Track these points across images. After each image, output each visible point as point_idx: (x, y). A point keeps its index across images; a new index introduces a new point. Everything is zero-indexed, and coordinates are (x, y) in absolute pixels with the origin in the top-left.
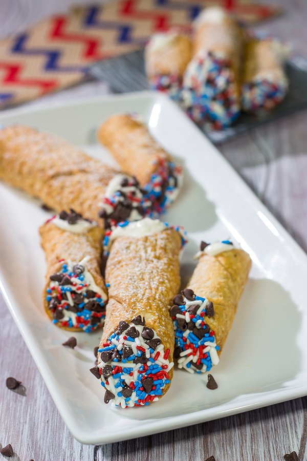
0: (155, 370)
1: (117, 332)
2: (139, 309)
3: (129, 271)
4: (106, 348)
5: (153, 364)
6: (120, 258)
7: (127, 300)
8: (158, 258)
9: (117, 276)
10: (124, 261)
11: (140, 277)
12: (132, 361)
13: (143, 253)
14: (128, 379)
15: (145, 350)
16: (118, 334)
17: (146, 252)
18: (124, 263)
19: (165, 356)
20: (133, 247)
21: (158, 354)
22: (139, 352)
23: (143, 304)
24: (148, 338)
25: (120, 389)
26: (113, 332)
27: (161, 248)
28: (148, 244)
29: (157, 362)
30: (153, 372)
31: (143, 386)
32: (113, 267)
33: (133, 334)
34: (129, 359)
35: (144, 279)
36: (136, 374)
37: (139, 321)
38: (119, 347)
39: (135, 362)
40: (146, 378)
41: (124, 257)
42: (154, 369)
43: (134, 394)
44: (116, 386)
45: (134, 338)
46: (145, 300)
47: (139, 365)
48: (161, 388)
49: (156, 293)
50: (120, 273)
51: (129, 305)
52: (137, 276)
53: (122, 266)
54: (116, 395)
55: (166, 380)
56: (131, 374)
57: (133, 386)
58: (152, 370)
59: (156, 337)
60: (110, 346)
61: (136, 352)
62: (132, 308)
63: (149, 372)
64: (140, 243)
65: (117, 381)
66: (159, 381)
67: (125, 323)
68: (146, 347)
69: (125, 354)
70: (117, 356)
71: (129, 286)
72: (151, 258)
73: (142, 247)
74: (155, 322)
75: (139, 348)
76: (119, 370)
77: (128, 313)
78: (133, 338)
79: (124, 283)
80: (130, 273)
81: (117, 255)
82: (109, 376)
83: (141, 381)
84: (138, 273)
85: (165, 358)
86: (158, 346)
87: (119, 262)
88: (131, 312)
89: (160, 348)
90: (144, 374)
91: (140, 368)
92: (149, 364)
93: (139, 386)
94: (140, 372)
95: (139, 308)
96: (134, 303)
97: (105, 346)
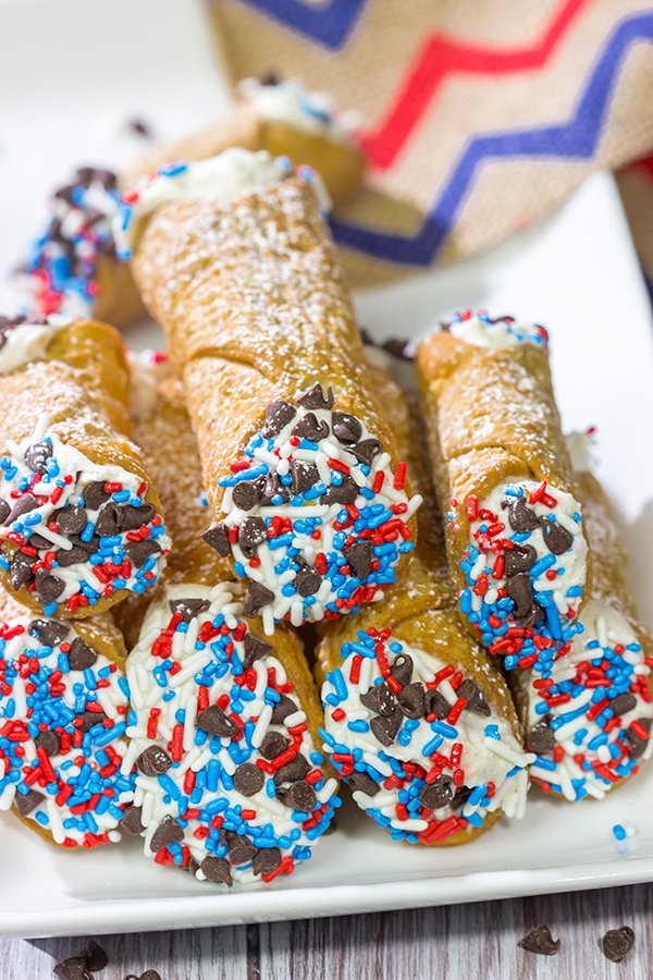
0: (377, 519)
1: (264, 431)
2: (305, 372)
3: (240, 282)
4: (240, 473)
5: (370, 503)
6: (204, 254)
7: (269, 352)
8: (299, 247)
9: (213, 297)
10: (218, 259)
11: (275, 294)
12: (318, 500)
13: (256, 238)
14: (309, 548)
15: (348, 468)
16: (270, 436)
17: (264, 234)
18: (218, 265)
19: (396, 480)
20: (225, 223)
21: (380, 477)
22: (336, 473)
24: (351, 437)
25: (290, 574)
26: (252, 434)
27: (298, 223)
28: (263, 212)
29: (378, 499)
30: (373, 523)
31: (348, 563)
32: (187, 278)
33: (310, 433)
34: (310, 494)
35: (284, 301)
36: (328, 533)
37: (318, 399)
38: (282, 467)
39: (326, 500)
40: (355, 540)
41: (213, 248)
42: (372, 515)
43: (326, 584)
44: (279, 570)
45: (315, 442)
46: (310, 351)
47: (337, 508)
48: (392, 564)
49: (328, 331)
51: (278, 362)
52: (267, 294)
53: (217, 273)
54: (278, 593)
55: (401, 545)
56: (317, 535)
57: (323, 564)
58: (367, 520)
59: (366, 436)
60: (252, 469)
61: (327, 476)
62: (287, 371)
63: (359, 525)
64: (243, 211)
65: (281, 554)
66: (387, 547)
67: (287, 405)
68: (351, 460)
69: (301, 483)
70: (280, 490)
71: (258, 318)
72: (282, 248)
73: (251, 222)
74: (352, 401)
75: (335, 464)
76: (282, 526)
77: (279, 384)
78: (312, 441)
79: (242, 313)
80: (246, 286)
81: (194, 248)
82: (261, 543)
83: (343, 550)
84: (268, 287)
85: (398, 487)
86: (376, 458)
87: (205, 263)
88: (287, 381)
89: (382, 462)
90: (348, 531)
91: (339, 516)
92: (360, 502)
93: (339, 562)
94: (339, 527)
95: (304, 368)
96: (287, 357)
97: (236, 469)
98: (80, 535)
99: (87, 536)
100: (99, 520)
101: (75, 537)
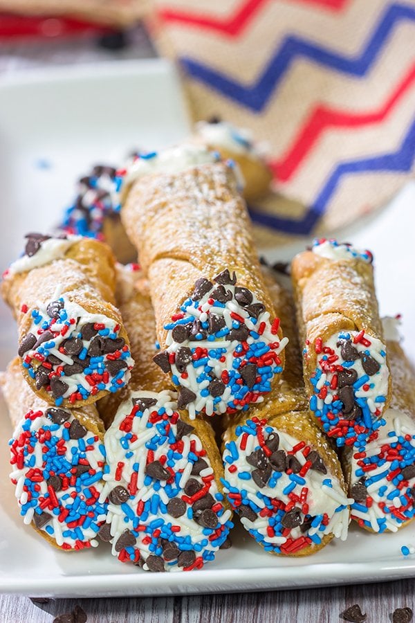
0: (260, 351)
1: (193, 296)
2: (220, 264)
3: (184, 215)
4: (178, 321)
5: (256, 341)
6: (163, 200)
7: (199, 252)
8: (222, 199)
9: (167, 224)
10: (171, 203)
11: (205, 223)
12: (224, 338)
13: (196, 192)
14: (218, 367)
15: (243, 319)
16: (196, 299)
17: (201, 191)
18: (172, 206)
19: (272, 328)
20: (177, 183)
21: (263, 326)
22: (235, 321)
23: (223, 258)
24: (245, 301)
25: (206, 383)
26: (185, 298)
27: (222, 186)
28: (201, 179)
29: (261, 339)
30: (258, 353)
31: (241, 377)
32: (152, 214)
33: (221, 298)
34: (219, 334)
35: (210, 227)
36: (230, 358)
37: (226, 278)
38: (203, 317)
39: (230, 338)
40: (246, 363)
41: (169, 197)
42: (257, 349)
43: (228, 390)
44: (199, 380)
45: (224, 303)
46: (224, 253)
47: (236, 343)
48: (269, 380)
49: (236, 244)
50: (170, 219)
51: (204, 258)
52: (200, 222)
53: (170, 210)
54: (198, 394)
55: (275, 368)
56: (223, 360)
57: (226, 377)
58: (254, 351)
59: (255, 301)
60: (185, 318)
61: (230, 323)
62: (209, 263)
63: (249, 354)
64: (188, 177)
65: (201, 370)
66: (266, 369)
67: (207, 280)
68: (244, 314)
69: (214, 327)
70: (201, 330)
71: (193, 234)
72: (211, 199)
73: (193, 184)
74: (248, 282)
75: (235, 316)
76: (202, 353)
77: (203, 271)
78: (222, 302)
79: (184, 232)
80: (187, 217)
81: (157, 196)
82: (188, 363)
83: (239, 369)
84: (200, 218)
85: (274, 332)
86: (261, 314)
87: (164, 205)
88: (209, 269)
89: (265, 317)
90: (242, 358)
91: (237, 348)
92: (250, 340)
93: (236, 377)
94: (237, 355)
95: (220, 262)
96: (210, 255)
97: (174, 319)
98: (78, 356)
99: (82, 356)
100: (90, 347)
101: (75, 357)
